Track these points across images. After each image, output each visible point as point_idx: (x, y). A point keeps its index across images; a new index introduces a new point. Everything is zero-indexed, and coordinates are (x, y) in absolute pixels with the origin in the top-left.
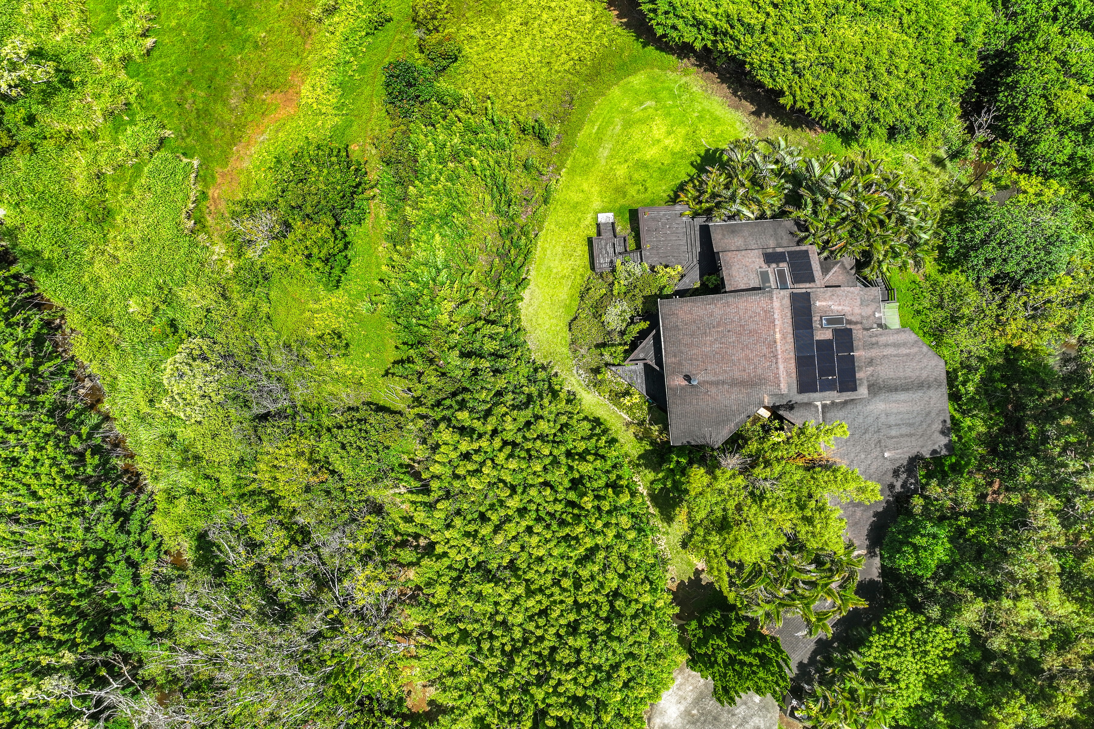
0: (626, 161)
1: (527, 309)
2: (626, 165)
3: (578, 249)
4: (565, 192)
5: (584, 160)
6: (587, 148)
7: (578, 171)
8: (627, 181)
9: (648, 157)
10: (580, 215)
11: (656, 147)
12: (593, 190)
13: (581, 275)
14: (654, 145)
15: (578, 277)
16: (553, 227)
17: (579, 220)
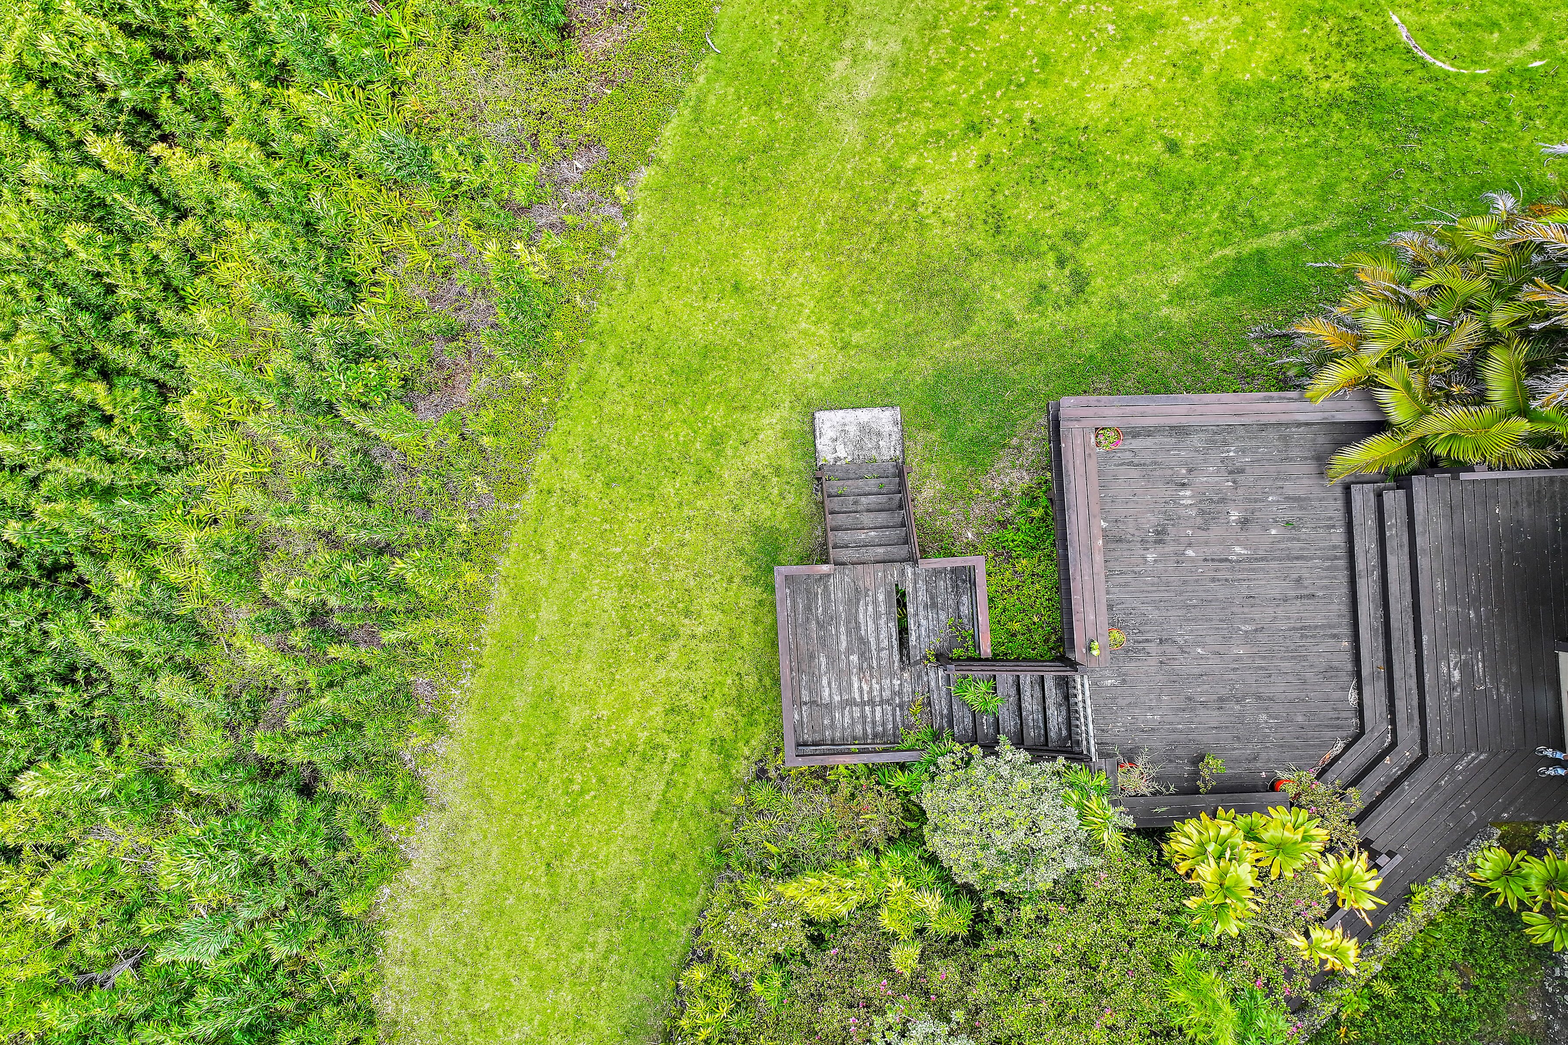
0: (974, 129)
1: (419, 924)
2: (975, 151)
3: (705, 601)
4: (643, 293)
5: (748, 119)
6: (768, 57)
7: (717, 181)
8: (980, 240)
9: (1094, 108)
10: (717, 414)
11: (1138, 54)
12: (793, 281)
13: (718, 745)
14: (1126, 42)
15: (703, 755)
16: (574, 476)
17: (716, 441)
